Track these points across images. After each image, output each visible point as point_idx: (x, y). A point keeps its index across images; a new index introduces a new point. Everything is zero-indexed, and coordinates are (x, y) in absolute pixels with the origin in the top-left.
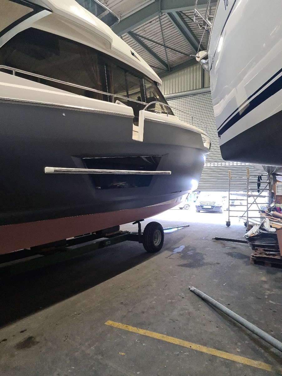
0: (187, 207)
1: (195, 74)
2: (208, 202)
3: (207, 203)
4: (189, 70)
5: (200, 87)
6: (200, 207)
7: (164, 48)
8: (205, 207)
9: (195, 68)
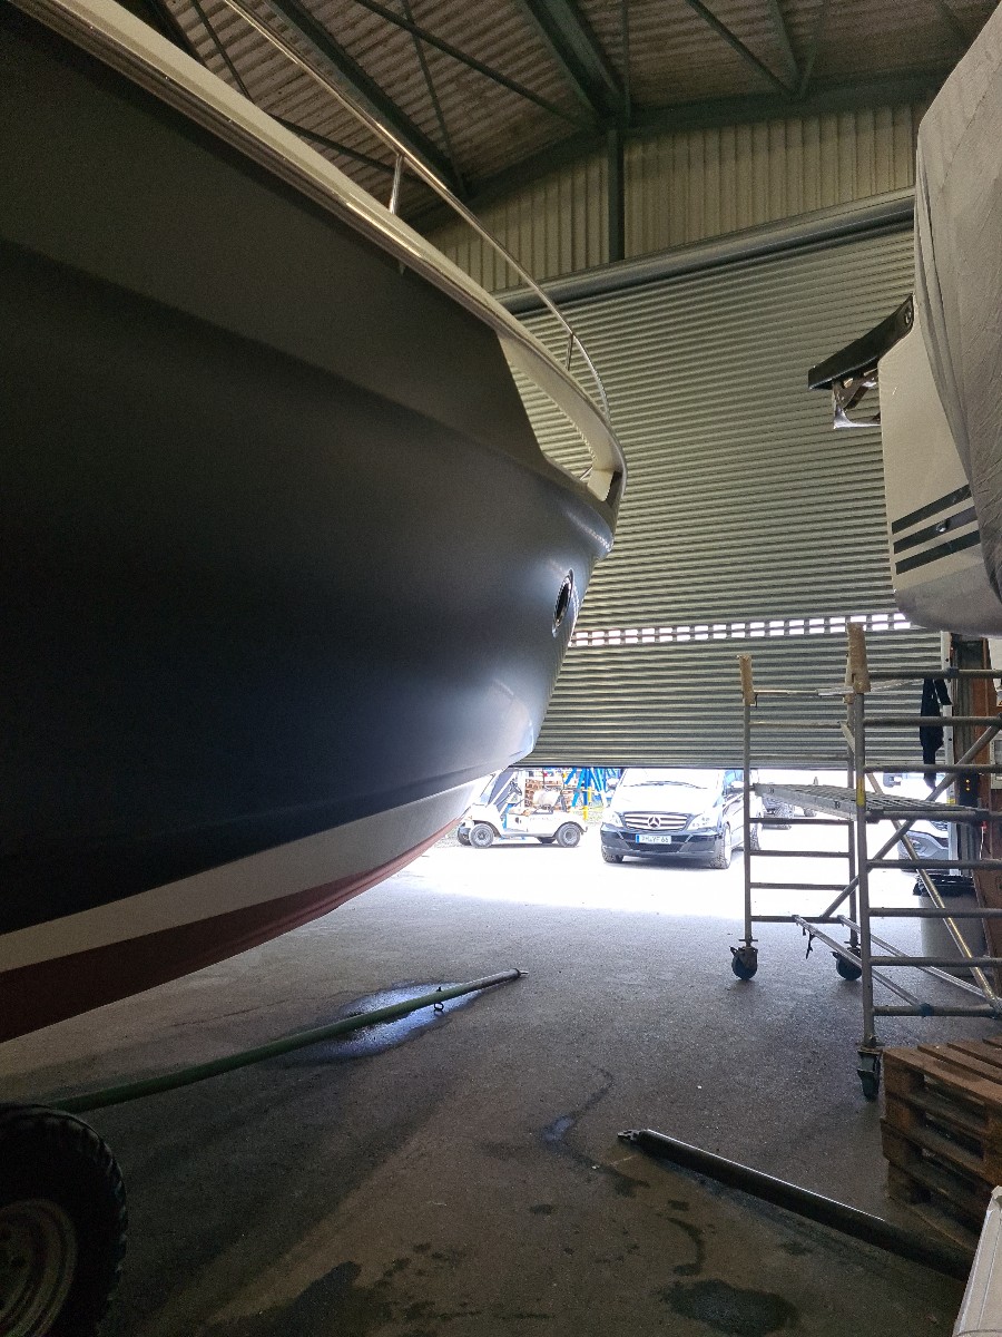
0: (568, 835)
1: (581, 210)
2: (659, 817)
3: (654, 822)
4: (553, 192)
5: (606, 260)
6: (622, 841)
7: (412, 47)
8: (643, 839)
9: (580, 179)
